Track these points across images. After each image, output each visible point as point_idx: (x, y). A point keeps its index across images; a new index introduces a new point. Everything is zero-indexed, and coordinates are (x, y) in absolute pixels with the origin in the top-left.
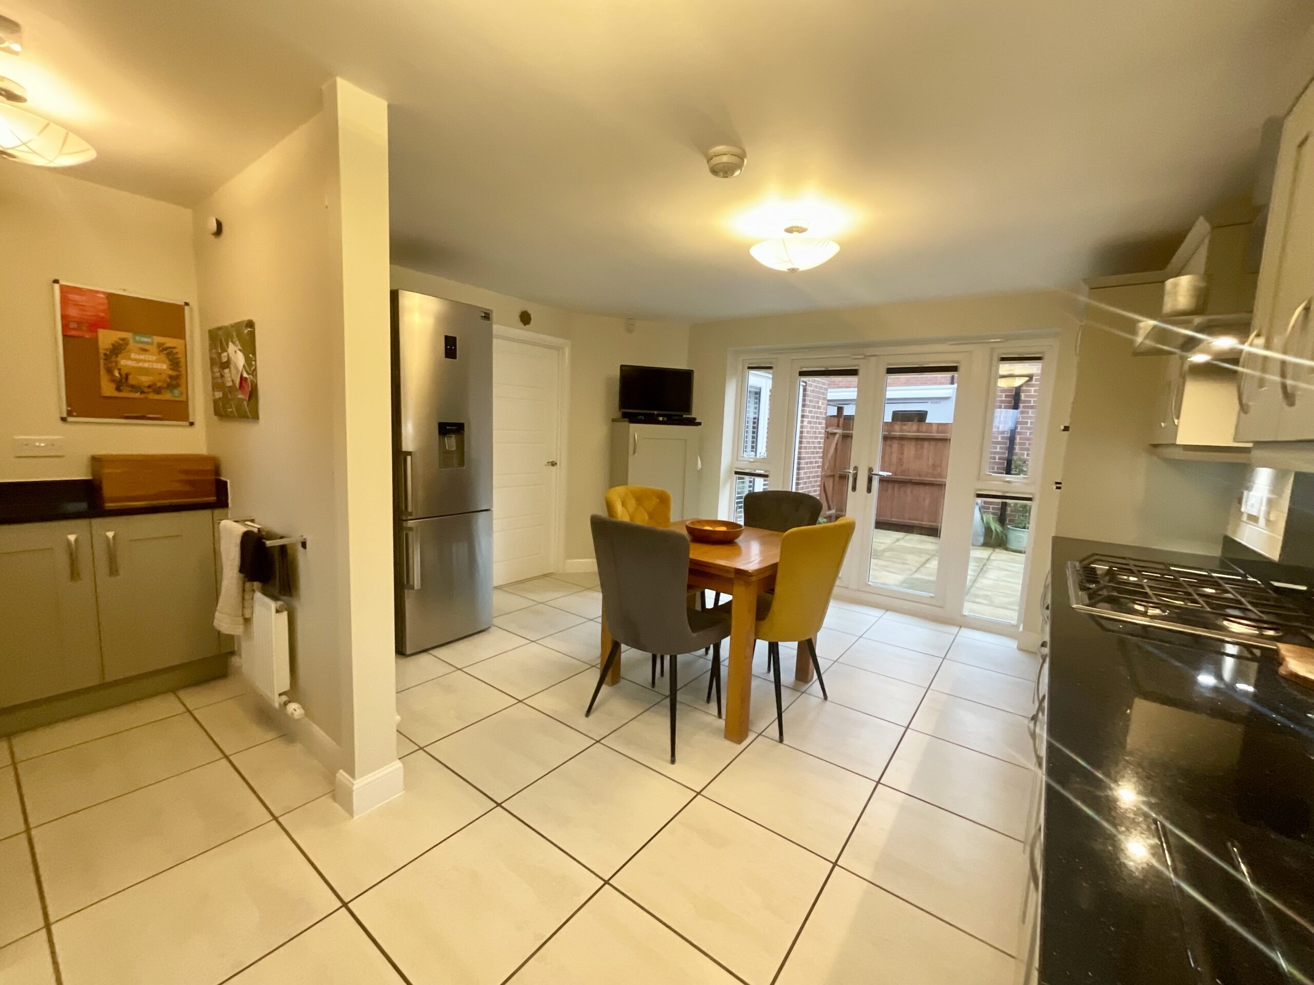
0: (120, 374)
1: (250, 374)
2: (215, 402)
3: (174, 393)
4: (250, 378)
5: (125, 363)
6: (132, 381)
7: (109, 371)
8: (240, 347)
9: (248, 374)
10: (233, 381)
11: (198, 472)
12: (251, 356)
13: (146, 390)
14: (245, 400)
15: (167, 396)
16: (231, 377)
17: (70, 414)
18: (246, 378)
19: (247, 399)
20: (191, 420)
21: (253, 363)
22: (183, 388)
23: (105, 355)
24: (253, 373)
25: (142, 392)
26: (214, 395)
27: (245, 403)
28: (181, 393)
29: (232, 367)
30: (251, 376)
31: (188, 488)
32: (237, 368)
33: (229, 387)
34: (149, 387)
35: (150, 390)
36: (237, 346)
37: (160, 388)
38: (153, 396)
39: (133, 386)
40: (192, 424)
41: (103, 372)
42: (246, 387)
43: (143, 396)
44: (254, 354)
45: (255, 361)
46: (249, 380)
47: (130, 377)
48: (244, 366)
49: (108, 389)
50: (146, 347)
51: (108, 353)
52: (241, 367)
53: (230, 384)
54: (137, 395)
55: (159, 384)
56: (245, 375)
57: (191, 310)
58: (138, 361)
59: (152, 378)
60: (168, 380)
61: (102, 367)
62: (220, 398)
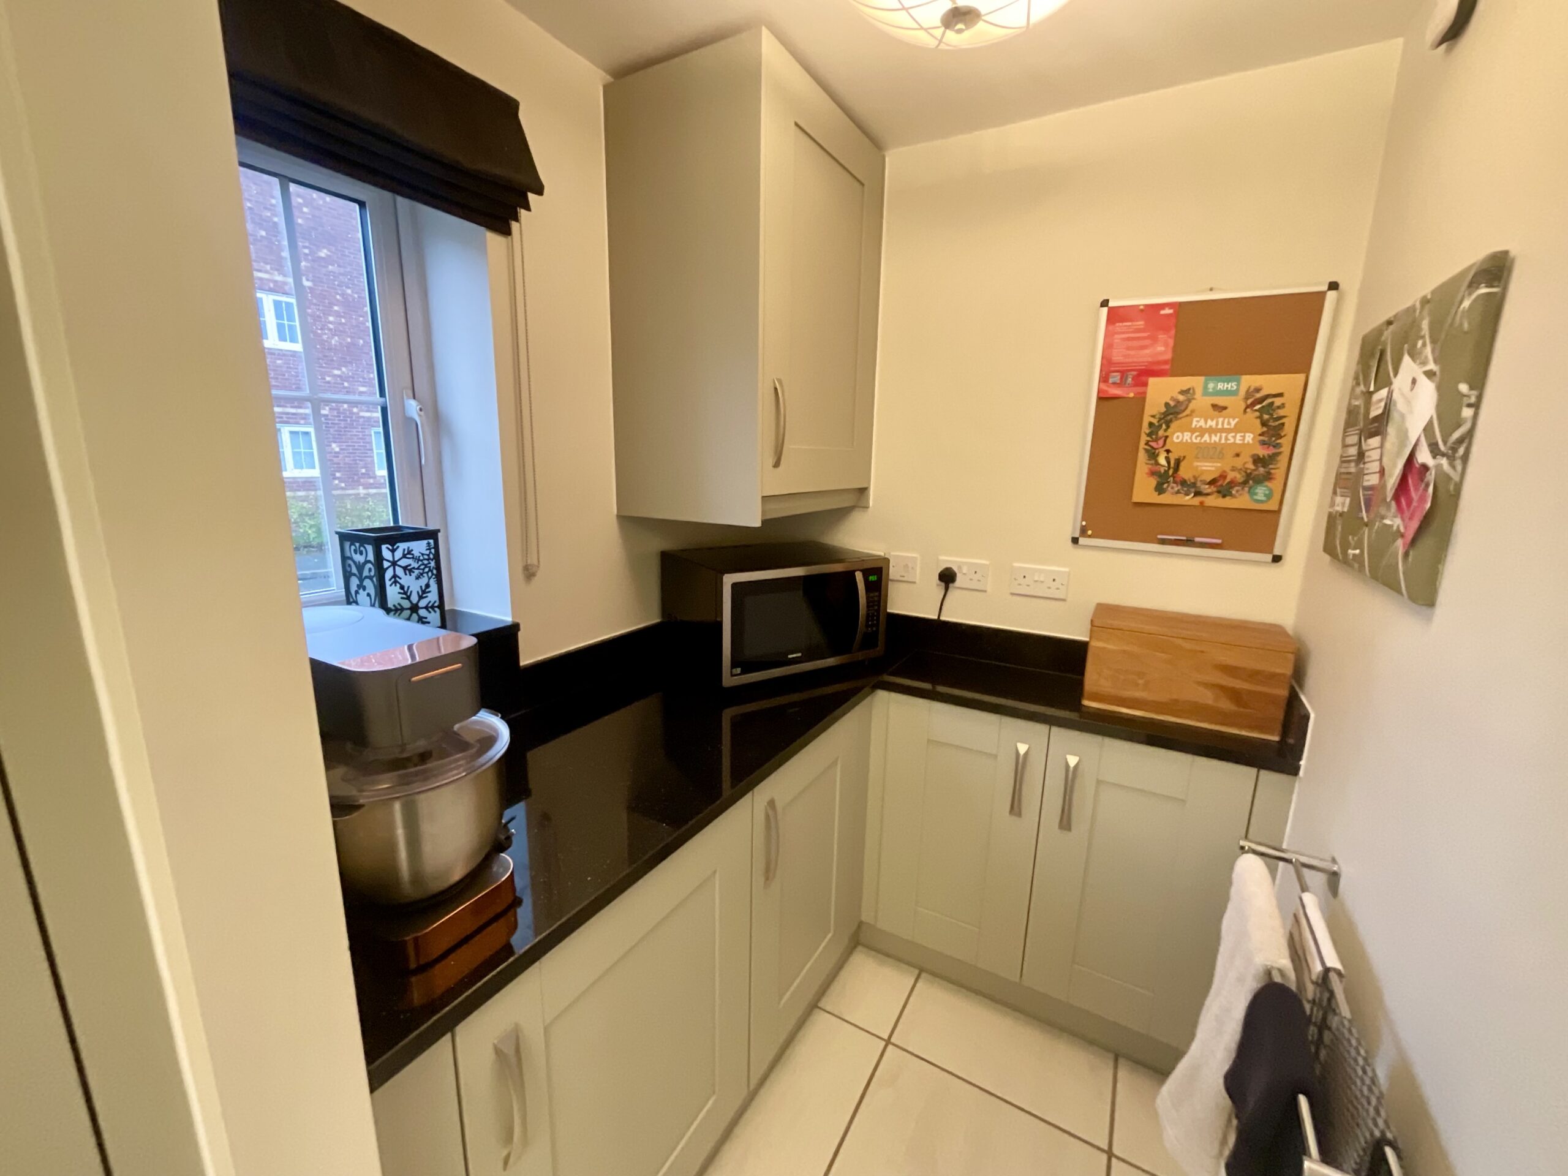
0: (1168, 459)
1: (1443, 455)
2: (1332, 519)
3: (1256, 494)
4: (1439, 467)
5: (1179, 437)
6: (1185, 473)
7: (1153, 455)
8: (1432, 366)
9: (1435, 451)
10: (1382, 472)
11: (1253, 675)
12: (1463, 388)
13: (1206, 489)
14: (1402, 536)
15: (1241, 500)
16: (1381, 460)
17: (1083, 531)
18: (1425, 468)
19: (1410, 535)
20: (1277, 552)
21: (1467, 413)
22: (1276, 485)
23: (1151, 424)
24: (1454, 450)
25: (1198, 493)
26: (1333, 504)
27: (1400, 545)
28: (1269, 497)
29: (1391, 430)
30: (1444, 461)
31: (1226, 705)
32: (1403, 434)
33: (1371, 488)
34: (1212, 482)
35: (1213, 489)
36: (1424, 363)
37: (1232, 484)
38: (1214, 501)
39: (1183, 483)
40: (1277, 559)
41: (1142, 456)
42: (1414, 495)
43: (1196, 501)
44: (1479, 382)
45: (1476, 406)
46: (1431, 476)
47: (1183, 465)
48: (1428, 429)
49: (1144, 489)
50: (1221, 401)
51: (1155, 421)
52: (1415, 430)
53: (1372, 480)
54: (1188, 500)
55: (1231, 475)
56: (1424, 456)
57: (1339, 302)
58: (1202, 431)
59: (1219, 465)
60: (1251, 466)
61: (1142, 445)
62: (1341, 514)
